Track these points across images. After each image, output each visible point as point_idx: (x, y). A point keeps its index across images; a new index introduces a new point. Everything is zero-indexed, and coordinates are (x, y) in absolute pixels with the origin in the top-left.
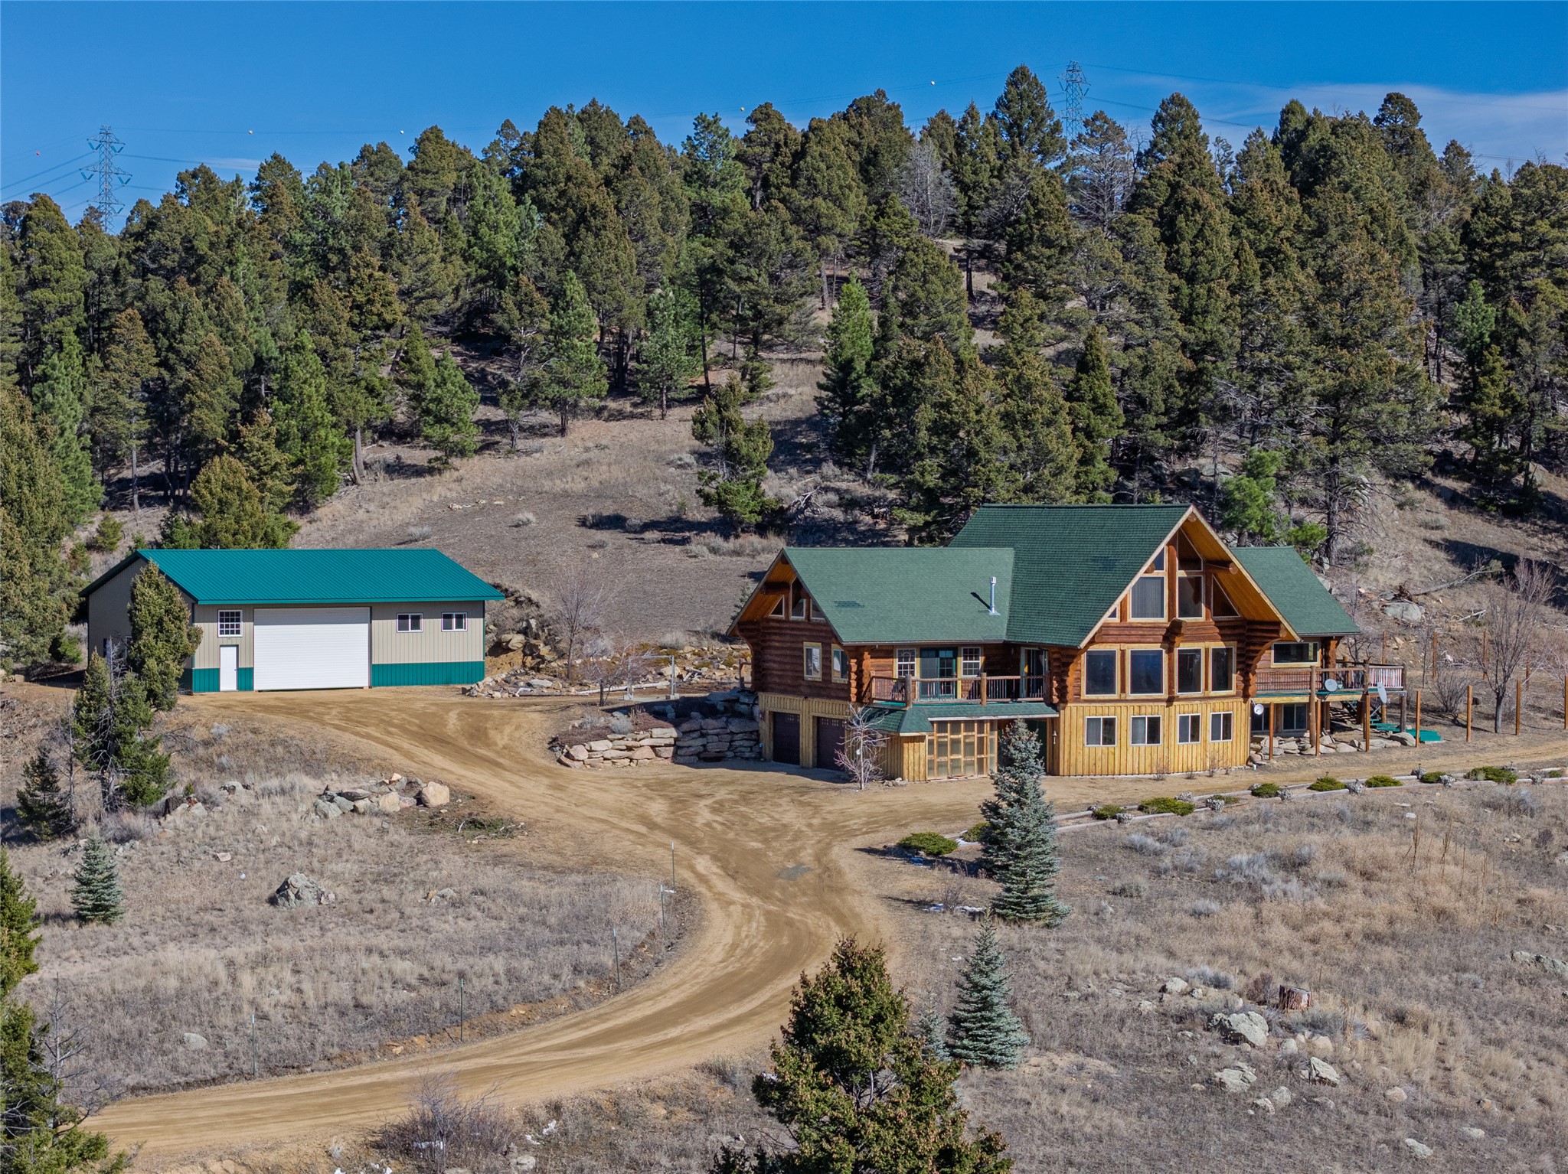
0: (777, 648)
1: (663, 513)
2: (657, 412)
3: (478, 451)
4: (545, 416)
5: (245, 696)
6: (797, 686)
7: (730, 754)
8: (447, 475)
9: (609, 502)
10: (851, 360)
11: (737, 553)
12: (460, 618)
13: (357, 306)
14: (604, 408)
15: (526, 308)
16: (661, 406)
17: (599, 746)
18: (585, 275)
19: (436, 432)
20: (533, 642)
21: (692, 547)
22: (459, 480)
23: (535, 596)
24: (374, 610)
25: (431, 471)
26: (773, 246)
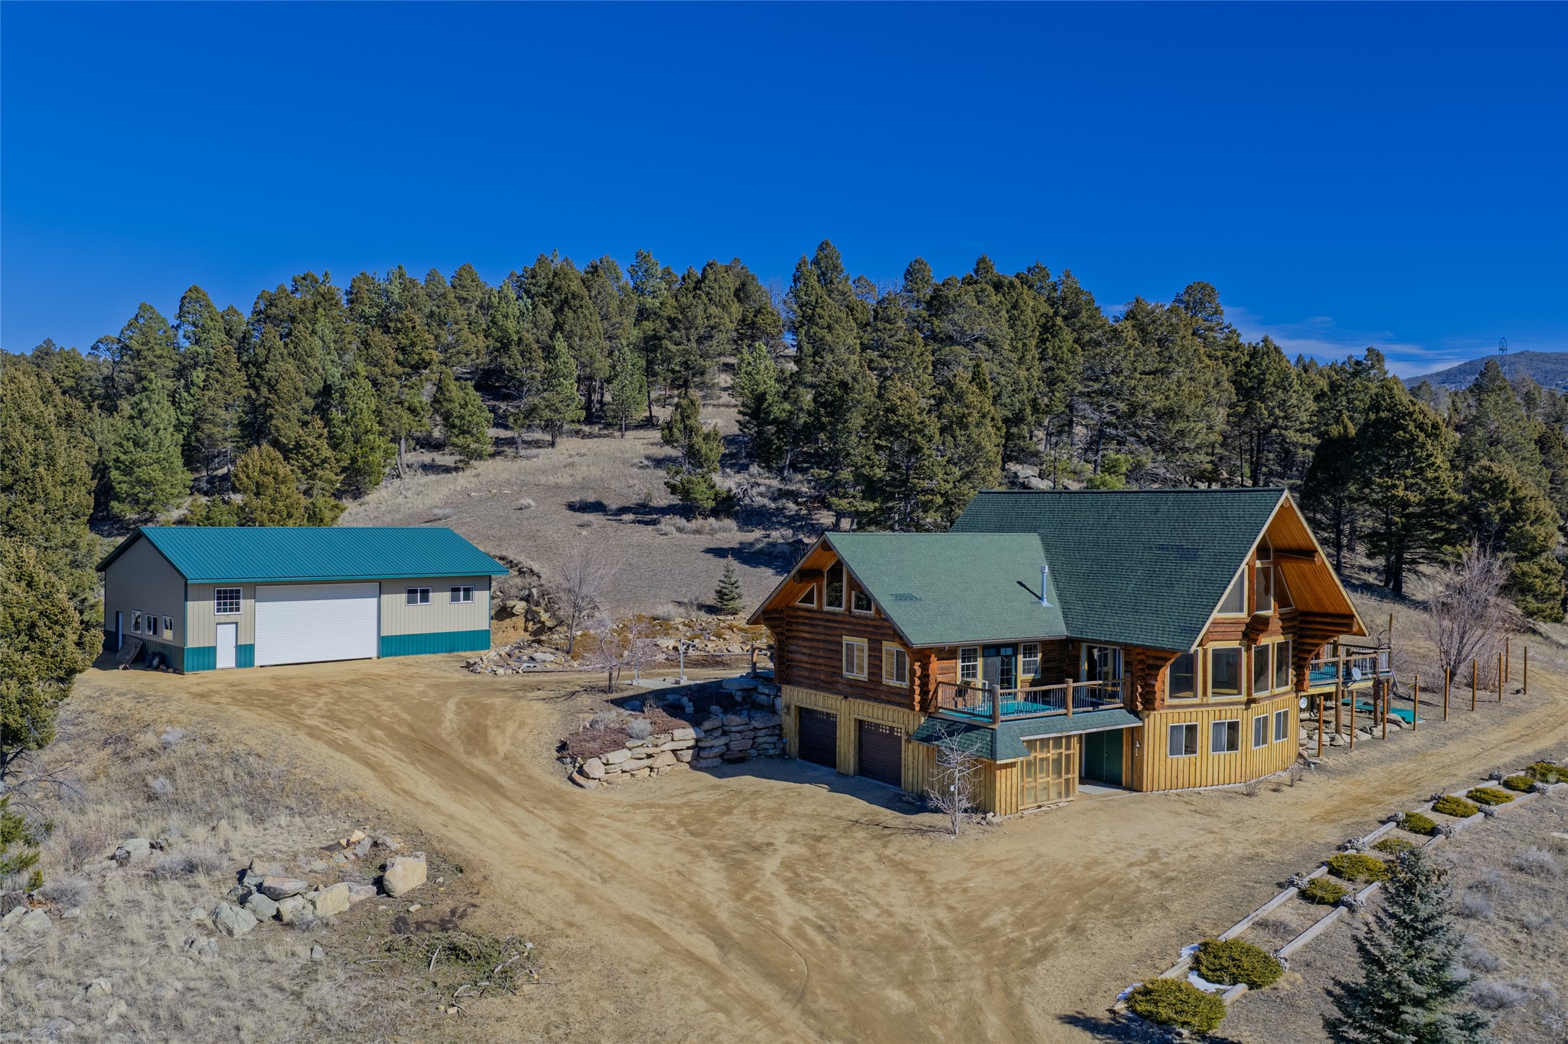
0: (805, 639)
1: (633, 500)
2: (617, 434)
3: (492, 456)
4: (538, 435)
5: (246, 673)
6: (831, 682)
7: (754, 752)
8: (468, 472)
9: (591, 492)
10: (764, 394)
11: (698, 532)
12: (467, 591)
13: (403, 350)
14: (580, 430)
15: (528, 356)
16: (620, 429)
17: (617, 757)
18: (568, 338)
19: (460, 441)
20: (535, 608)
21: (662, 526)
22: (477, 476)
23: (536, 568)
24: (383, 586)
25: (456, 469)
26: (699, 321)
